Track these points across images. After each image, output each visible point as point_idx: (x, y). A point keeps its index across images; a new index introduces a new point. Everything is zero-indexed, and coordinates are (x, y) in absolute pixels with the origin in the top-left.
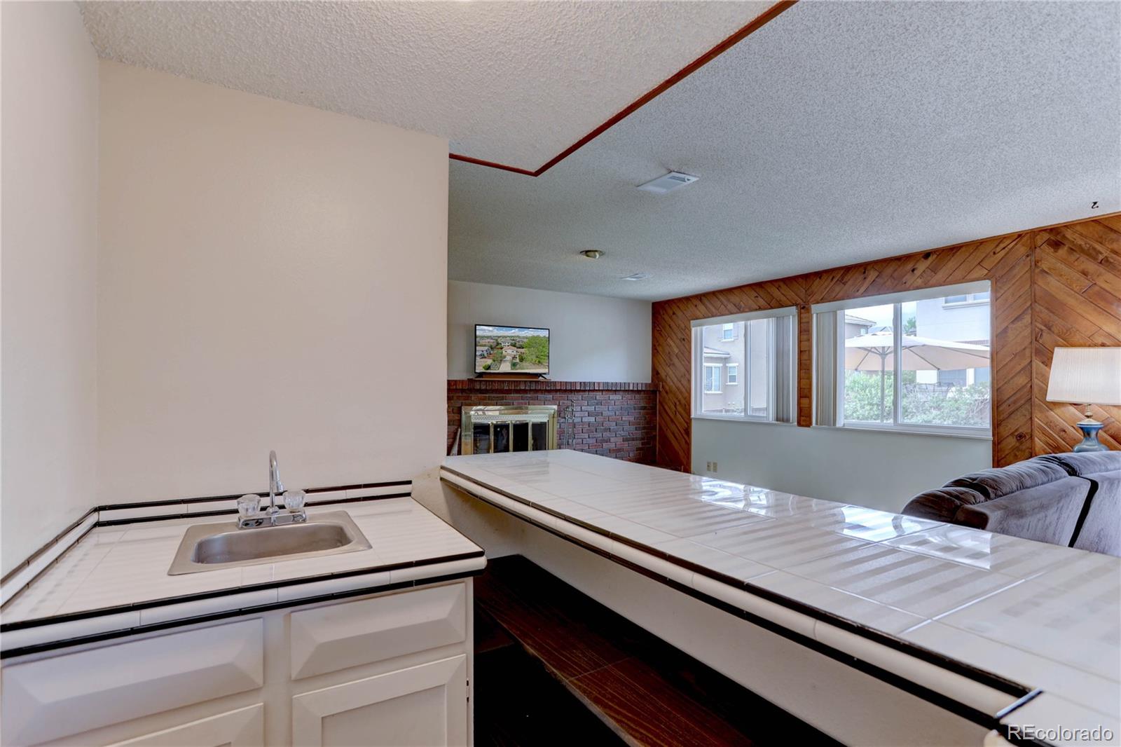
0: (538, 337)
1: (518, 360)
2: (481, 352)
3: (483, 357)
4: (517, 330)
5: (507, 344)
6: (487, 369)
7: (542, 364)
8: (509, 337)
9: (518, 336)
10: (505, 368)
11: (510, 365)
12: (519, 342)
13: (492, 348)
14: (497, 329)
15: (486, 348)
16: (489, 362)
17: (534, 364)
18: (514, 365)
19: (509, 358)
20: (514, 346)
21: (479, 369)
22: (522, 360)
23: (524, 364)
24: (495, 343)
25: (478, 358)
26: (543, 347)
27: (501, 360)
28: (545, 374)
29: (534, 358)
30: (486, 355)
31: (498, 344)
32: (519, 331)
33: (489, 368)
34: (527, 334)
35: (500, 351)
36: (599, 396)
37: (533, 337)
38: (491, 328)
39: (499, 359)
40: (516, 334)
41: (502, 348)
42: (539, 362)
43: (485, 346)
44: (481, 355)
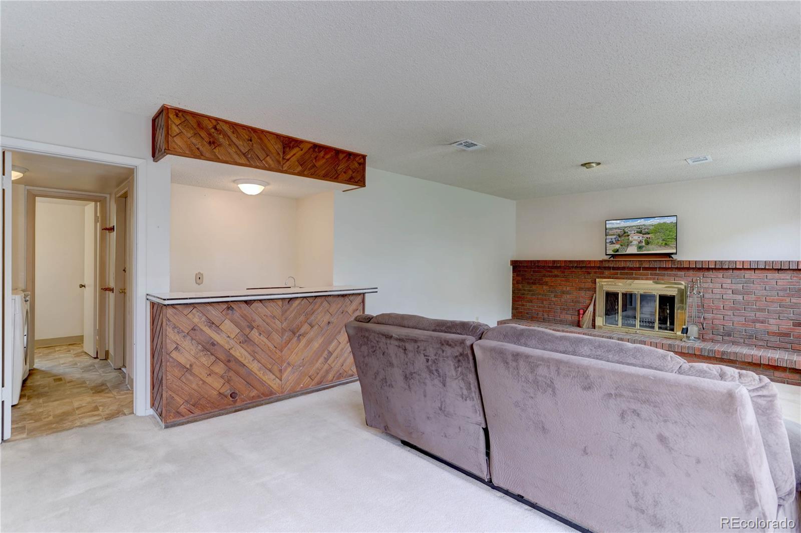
0: (665, 223)
1: (643, 244)
2: (610, 240)
3: (612, 243)
4: (642, 220)
5: (633, 232)
6: (616, 252)
7: (668, 245)
8: (635, 226)
9: (644, 225)
10: (632, 250)
11: (636, 248)
12: (644, 229)
13: (619, 236)
14: (624, 222)
15: (614, 237)
16: (617, 246)
17: (660, 246)
18: (640, 248)
19: (635, 243)
20: (640, 233)
21: (610, 252)
22: (648, 243)
23: (650, 246)
24: (623, 233)
25: (608, 245)
26: (670, 232)
27: (629, 244)
28: (672, 254)
29: (661, 242)
30: (614, 242)
31: (625, 233)
32: (645, 220)
33: (617, 251)
34: (653, 222)
35: (627, 238)
36: (748, 274)
37: (660, 224)
38: (618, 222)
39: (626, 244)
40: (642, 224)
41: (628, 236)
42: (666, 244)
43: (614, 235)
44: (610, 242)
